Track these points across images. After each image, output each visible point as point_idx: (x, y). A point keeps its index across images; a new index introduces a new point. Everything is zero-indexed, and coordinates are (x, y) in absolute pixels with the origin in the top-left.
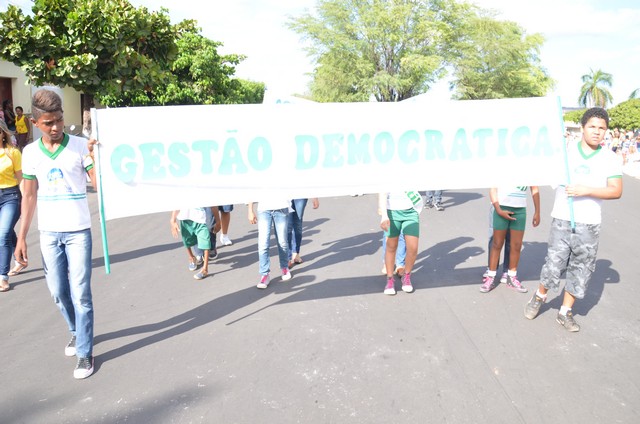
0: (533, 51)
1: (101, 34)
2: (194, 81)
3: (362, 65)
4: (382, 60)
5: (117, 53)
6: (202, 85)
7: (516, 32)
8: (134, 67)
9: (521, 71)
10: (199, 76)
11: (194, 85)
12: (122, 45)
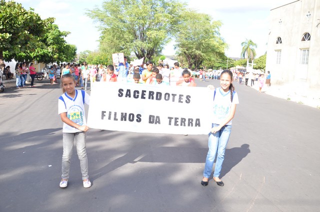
0: (216, 29)
1: (14, 25)
2: (49, 45)
3: (127, 36)
4: (138, 33)
5: (20, 33)
6: (53, 48)
7: (208, 19)
8: (27, 40)
9: (211, 39)
10: (51, 44)
11: (48, 48)
12: (23, 30)
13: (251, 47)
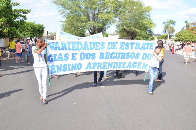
0: (147, 13)
3: (83, 18)
4: (91, 16)
9: (144, 20)
13: (171, 25)
